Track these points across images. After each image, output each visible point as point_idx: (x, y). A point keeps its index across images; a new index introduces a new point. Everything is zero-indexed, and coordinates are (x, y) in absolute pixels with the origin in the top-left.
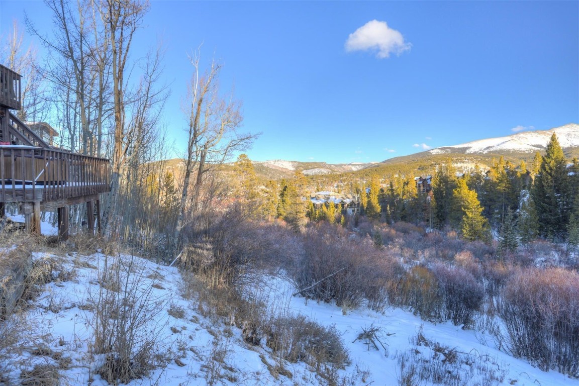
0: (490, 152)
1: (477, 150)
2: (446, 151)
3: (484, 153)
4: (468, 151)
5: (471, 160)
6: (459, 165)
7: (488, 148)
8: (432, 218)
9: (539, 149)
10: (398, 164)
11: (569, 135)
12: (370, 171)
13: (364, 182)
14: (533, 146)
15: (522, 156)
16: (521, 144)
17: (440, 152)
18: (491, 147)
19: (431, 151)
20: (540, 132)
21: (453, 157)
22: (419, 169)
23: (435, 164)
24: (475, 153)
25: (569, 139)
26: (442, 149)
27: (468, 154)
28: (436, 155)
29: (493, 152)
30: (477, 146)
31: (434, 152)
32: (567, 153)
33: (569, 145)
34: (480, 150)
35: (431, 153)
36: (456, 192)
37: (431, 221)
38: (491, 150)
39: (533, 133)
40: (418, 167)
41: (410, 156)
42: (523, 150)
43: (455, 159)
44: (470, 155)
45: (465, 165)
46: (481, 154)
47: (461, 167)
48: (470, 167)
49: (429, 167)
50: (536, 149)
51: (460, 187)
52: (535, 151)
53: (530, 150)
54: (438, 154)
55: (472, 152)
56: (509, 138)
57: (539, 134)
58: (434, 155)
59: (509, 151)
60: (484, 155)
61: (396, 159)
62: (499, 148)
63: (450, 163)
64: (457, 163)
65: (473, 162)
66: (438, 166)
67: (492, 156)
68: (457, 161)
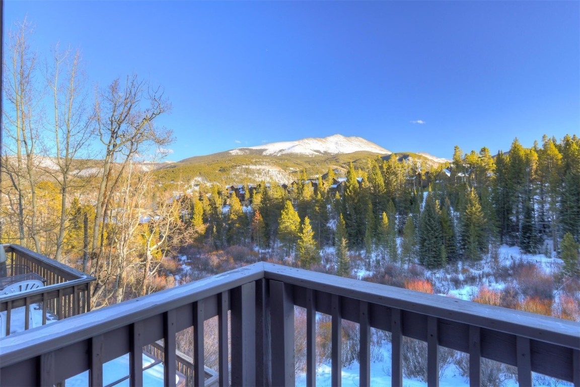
0: (282, 155)
1: (272, 152)
2: (245, 152)
3: (278, 155)
4: (264, 153)
5: (268, 162)
6: (258, 167)
7: (281, 151)
8: (259, 237)
9: (318, 154)
10: (197, 164)
11: (337, 143)
12: (166, 172)
13: (160, 186)
14: (315, 151)
15: (307, 160)
16: (306, 149)
17: (240, 153)
18: (284, 150)
20: (319, 139)
21: (253, 158)
22: (220, 170)
23: (236, 166)
24: (271, 155)
25: (338, 147)
26: (241, 150)
27: (265, 156)
28: (235, 155)
29: (285, 155)
30: (273, 148)
31: (234, 153)
32: (336, 158)
33: (336, 152)
34: (275, 153)
35: (228, 153)
36: (284, 213)
37: (260, 241)
38: (284, 153)
39: (314, 140)
40: (219, 169)
41: (209, 155)
42: (307, 154)
43: (254, 160)
45: (263, 167)
46: (275, 157)
47: (260, 169)
48: (267, 169)
49: (230, 169)
50: (316, 153)
51: (287, 208)
52: (316, 156)
53: (312, 155)
54: (238, 155)
55: (268, 154)
56: (296, 143)
57: (318, 141)
58: (233, 155)
59: (297, 155)
60: (278, 157)
61: (195, 158)
62: (289, 151)
63: (249, 164)
64: (256, 166)
65: (270, 165)
66: (238, 167)
67: (285, 160)
68: (255, 163)
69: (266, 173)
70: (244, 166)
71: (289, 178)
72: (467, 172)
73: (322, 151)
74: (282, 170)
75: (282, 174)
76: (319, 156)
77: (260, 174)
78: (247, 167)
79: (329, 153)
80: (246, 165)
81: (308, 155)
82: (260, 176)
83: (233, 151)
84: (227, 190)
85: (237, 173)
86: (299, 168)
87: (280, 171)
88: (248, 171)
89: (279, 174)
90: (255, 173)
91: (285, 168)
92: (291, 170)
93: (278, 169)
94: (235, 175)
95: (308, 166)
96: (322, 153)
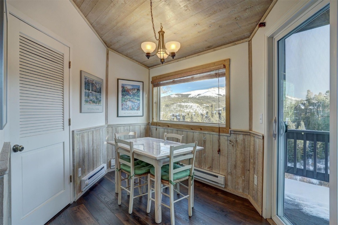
0: (199, 97)
1: (193, 96)
2: (179, 96)
3: (197, 97)
4: (189, 96)
5: (191, 101)
6: (186, 104)
7: (198, 95)
15: (213, 100)
16: (213, 93)
18: (200, 94)
19: (170, 96)
21: (183, 99)
22: (166, 106)
23: (174, 103)
24: (193, 97)
26: (176, 95)
27: (189, 98)
29: (201, 97)
30: (194, 94)
34: (195, 96)
35: (170, 97)
38: (200, 96)
39: (217, 88)
40: (165, 105)
44: (190, 98)
45: (189, 104)
46: (195, 98)
48: (191, 105)
49: (171, 105)
50: (219, 96)
53: (216, 97)
54: (175, 98)
56: (207, 90)
58: (172, 98)
59: (208, 97)
62: (203, 95)
63: (181, 103)
64: (185, 103)
65: (192, 103)
67: (201, 100)
68: (185, 102)
69: (190, 107)
70: (178, 104)
71: (203, 110)
72: (316, 106)
73: (222, 95)
74: (199, 106)
75: (199, 108)
77: (187, 108)
78: (180, 104)
80: (180, 103)
81: (214, 97)
82: (187, 109)
83: (172, 95)
84: (170, 116)
85: (175, 107)
86: (209, 104)
87: (198, 106)
88: (180, 106)
90: (184, 107)
91: (201, 104)
92: (205, 106)
93: (197, 105)
94: (173, 108)
95: (214, 103)
96: (222, 96)
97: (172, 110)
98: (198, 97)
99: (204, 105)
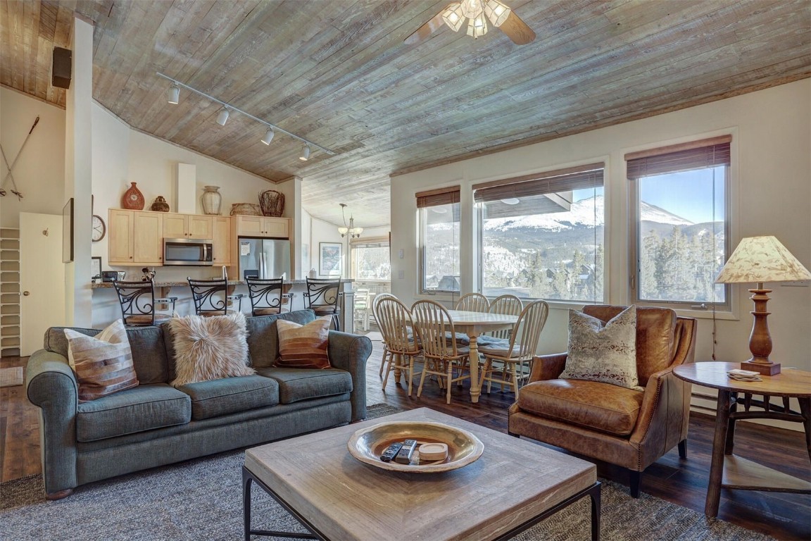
0: (510, 229)
1: (494, 226)
2: (453, 226)
3: (503, 230)
5: (488, 241)
7: (507, 224)
9: (567, 227)
14: (562, 223)
15: (548, 236)
17: (446, 227)
18: (512, 222)
24: (491, 230)
28: (439, 231)
29: (513, 229)
34: (499, 226)
38: (512, 227)
42: (549, 227)
46: (498, 232)
48: (486, 252)
49: (431, 250)
50: (564, 226)
52: (562, 230)
53: (558, 229)
55: (488, 229)
59: (533, 229)
60: (502, 233)
62: (521, 224)
65: (490, 244)
66: (443, 249)
67: (514, 236)
69: (484, 257)
70: (451, 247)
71: (519, 265)
73: (573, 223)
74: (508, 253)
75: (509, 258)
76: (568, 231)
79: (584, 225)
81: (551, 230)
85: (442, 257)
86: (535, 250)
87: (506, 254)
89: (505, 259)
91: (514, 248)
92: (524, 253)
93: (503, 250)
94: (438, 260)
95: (550, 247)
96: (573, 226)
97: (434, 265)
98: (506, 228)
99: (522, 252)
